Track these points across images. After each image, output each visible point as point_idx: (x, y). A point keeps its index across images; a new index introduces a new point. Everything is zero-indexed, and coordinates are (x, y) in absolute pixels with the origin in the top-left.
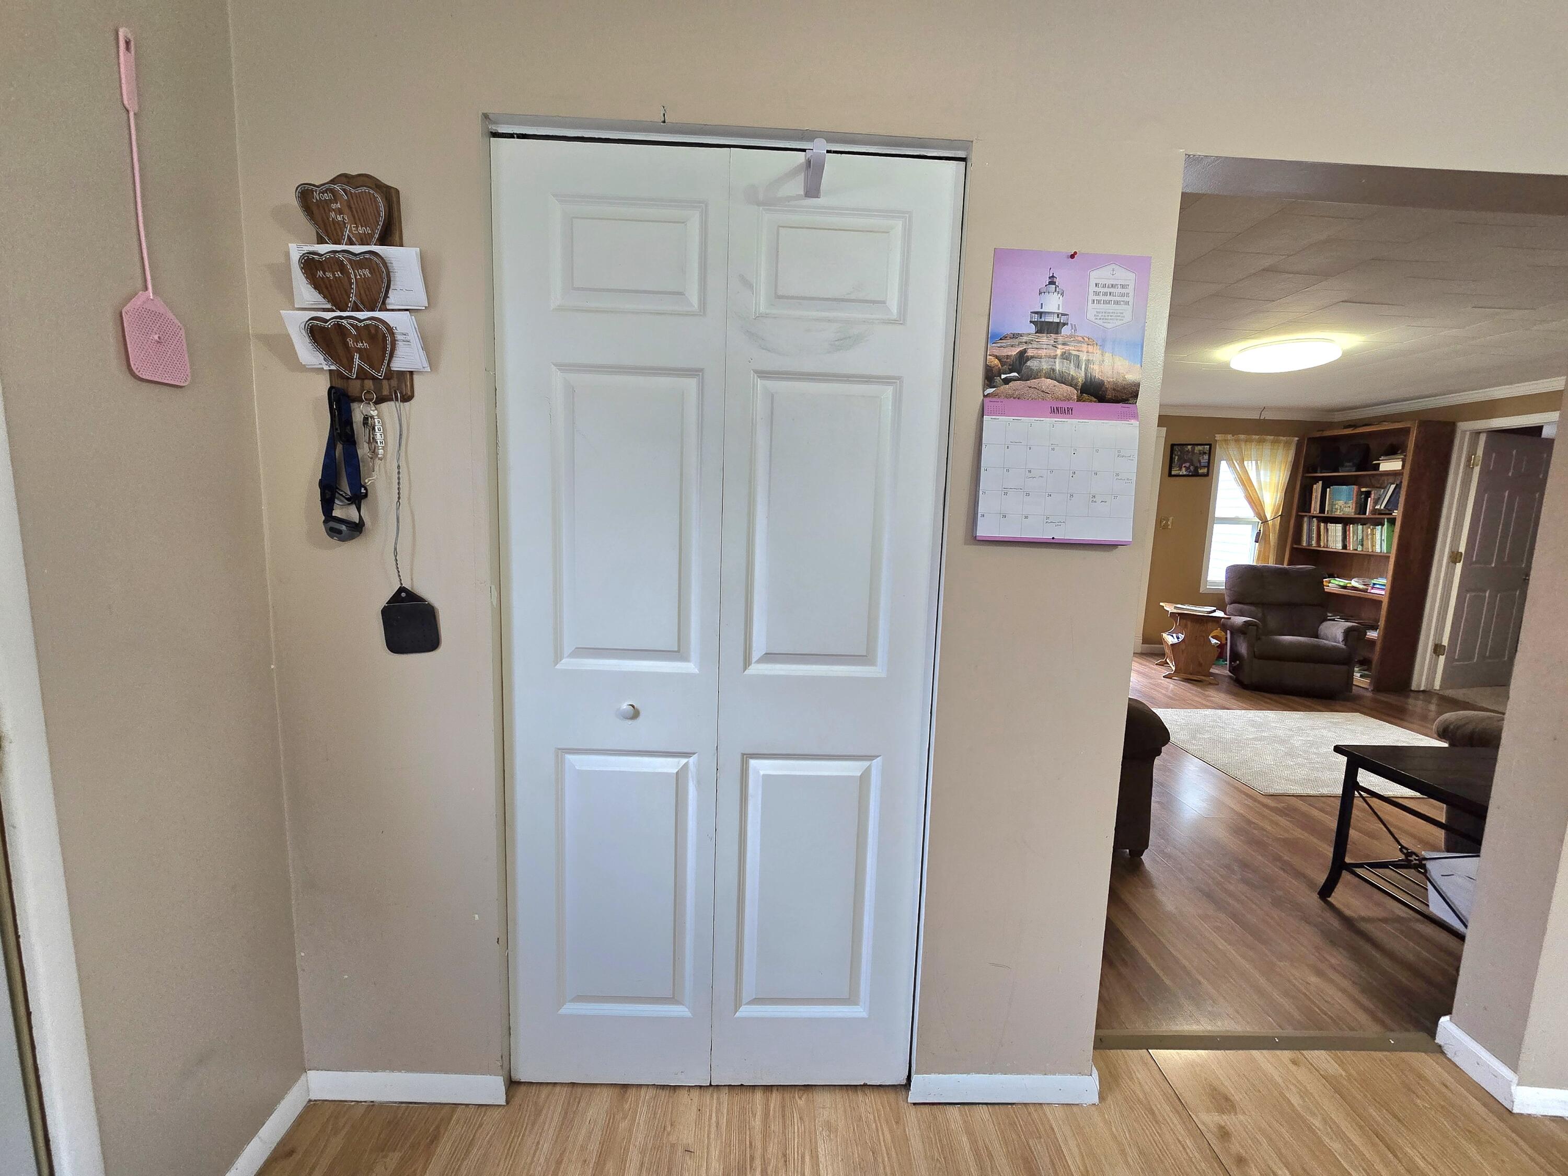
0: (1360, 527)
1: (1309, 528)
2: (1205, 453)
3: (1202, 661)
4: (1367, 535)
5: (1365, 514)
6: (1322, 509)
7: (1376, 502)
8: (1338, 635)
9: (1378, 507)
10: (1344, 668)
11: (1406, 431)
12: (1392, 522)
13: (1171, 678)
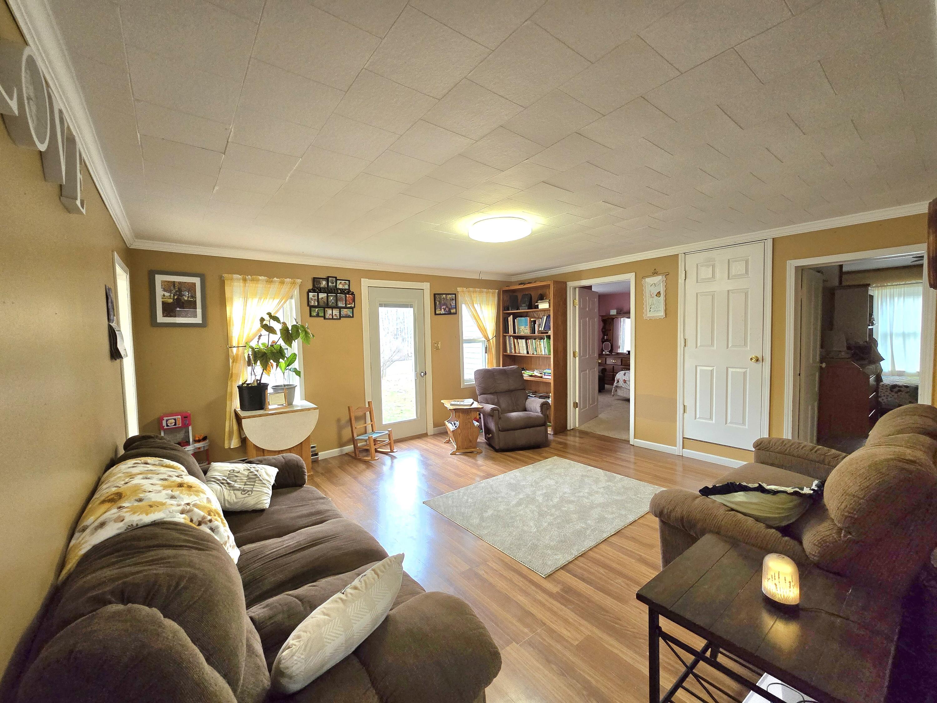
0: (534, 341)
1: (510, 342)
2: (453, 299)
3: (471, 439)
4: (538, 346)
5: (535, 333)
6: (514, 332)
7: (539, 326)
8: (537, 408)
9: (540, 329)
10: (543, 428)
11: (548, 286)
12: (549, 337)
13: (455, 454)
